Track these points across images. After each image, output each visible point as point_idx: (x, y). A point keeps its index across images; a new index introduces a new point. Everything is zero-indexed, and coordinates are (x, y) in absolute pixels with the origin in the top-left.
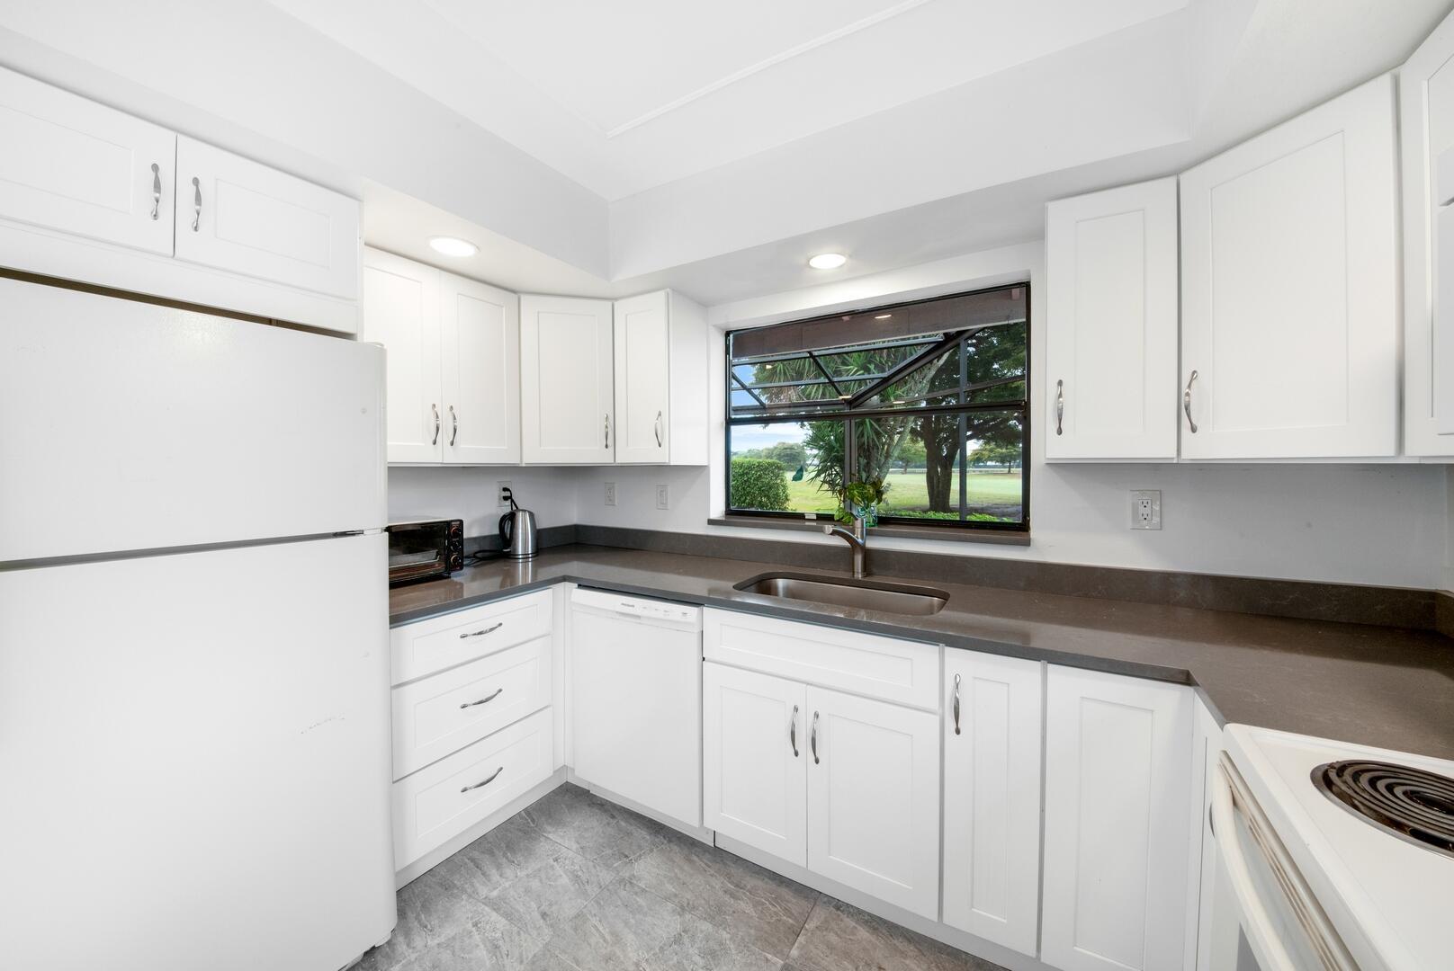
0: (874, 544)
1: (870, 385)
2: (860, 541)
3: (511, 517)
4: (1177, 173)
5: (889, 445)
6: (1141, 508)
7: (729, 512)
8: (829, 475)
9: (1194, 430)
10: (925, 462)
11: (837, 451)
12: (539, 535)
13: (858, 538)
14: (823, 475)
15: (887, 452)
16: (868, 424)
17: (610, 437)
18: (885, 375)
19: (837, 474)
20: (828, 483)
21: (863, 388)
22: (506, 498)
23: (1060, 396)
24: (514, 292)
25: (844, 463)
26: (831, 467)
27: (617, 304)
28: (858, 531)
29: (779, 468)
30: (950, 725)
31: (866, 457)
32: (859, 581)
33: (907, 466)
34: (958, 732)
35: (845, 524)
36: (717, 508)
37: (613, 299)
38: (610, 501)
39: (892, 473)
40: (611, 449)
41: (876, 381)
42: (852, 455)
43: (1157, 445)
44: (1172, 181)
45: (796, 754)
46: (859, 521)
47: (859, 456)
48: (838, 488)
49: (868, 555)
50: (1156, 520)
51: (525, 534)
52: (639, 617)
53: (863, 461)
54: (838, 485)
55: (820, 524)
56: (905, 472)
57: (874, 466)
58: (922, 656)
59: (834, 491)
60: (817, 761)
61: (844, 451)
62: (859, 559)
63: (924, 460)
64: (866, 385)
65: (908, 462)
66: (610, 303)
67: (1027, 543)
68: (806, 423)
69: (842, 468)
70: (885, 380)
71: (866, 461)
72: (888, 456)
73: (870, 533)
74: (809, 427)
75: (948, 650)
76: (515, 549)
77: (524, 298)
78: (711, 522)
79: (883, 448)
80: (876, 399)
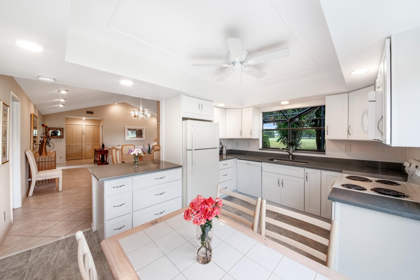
0: (294, 154)
1: (296, 116)
2: (291, 153)
3: (222, 147)
4: (348, 92)
5: (302, 131)
6: (347, 147)
7: (263, 148)
8: (283, 140)
9: (350, 135)
10: (316, 136)
11: (286, 133)
12: (227, 151)
13: (291, 152)
14: (281, 140)
15: (301, 133)
16: (295, 126)
17: (241, 133)
18: (300, 113)
19: (286, 139)
20: (283, 142)
21: (294, 117)
22: (221, 144)
23: (327, 128)
24: (225, 109)
25: (288, 137)
26: (284, 138)
27: (243, 109)
28: (291, 151)
29: (267, 137)
30: (306, 180)
31: (294, 135)
32: (291, 160)
33: (310, 137)
34: (307, 181)
35: (288, 150)
36: (261, 146)
37: (242, 109)
38: (249, 146)
39: (303, 138)
40: (241, 136)
41: (297, 115)
42: (290, 134)
43: (344, 137)
44: (347, 94)
45: (279, 186)
46: (291, 149)
47: (292, 134)
48: (286, 143)
49: (293, 156)
50: (349, 150)
51: (225, 150)
52: (250, 164)
53: (293, 136)
54: (286, 142)
55: (283, 150)
56: (310, 138)
57: (297, 137)
58: (302, 169)
59: (284, 144)
60: (283, 187)
61: (288, 133)
62: (291, 156)
63: (315, 135)
64: (295, 115)
65: (311, 135)
66: (241, 110)
67: (325, 154)
68: (275, 123)
69: (287, 138)
70: (300, 115)
71: (294, 136)
72: (301, 134)
73: (293, 152)
74: (276, 125)
75: (306, 169)
76: (223, 153)
77: (227, 109)
78: (260, 149)
79: (300, 132)
80: (297, 119)
